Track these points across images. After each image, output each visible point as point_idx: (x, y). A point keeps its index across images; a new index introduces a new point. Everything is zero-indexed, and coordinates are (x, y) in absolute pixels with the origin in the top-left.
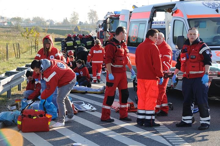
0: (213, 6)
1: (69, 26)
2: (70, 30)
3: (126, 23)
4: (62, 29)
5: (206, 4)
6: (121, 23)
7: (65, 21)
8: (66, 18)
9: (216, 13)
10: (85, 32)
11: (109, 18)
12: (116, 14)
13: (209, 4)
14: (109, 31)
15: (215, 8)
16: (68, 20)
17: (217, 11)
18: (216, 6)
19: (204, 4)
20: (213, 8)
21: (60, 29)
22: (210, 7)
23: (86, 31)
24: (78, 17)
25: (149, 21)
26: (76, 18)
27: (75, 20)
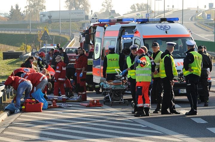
0: (164, 28)
1: (24, 26)
2: (28, 33)
3: (101, 39)
4: (10, 32)
5: (159, 27)
6: (97, 39)
7: (15, 12)
8: (17, 7)
9: (166, 34)
10: (61, 39)
11: (92, 28)
12: (100, 23)
13: (161, 27)
14: (92, 44)
15: (165, 30)
16: (21, 11)
17: (166, 32)
18: (166, 28)
19: (157, 27)
20: (164, 30)
21: (6, 32)
22: (162, 29)
23: (62, 36)
24: (44, 4)
25: (118, 39)
26: (38, 5)
27: (37, 10)
